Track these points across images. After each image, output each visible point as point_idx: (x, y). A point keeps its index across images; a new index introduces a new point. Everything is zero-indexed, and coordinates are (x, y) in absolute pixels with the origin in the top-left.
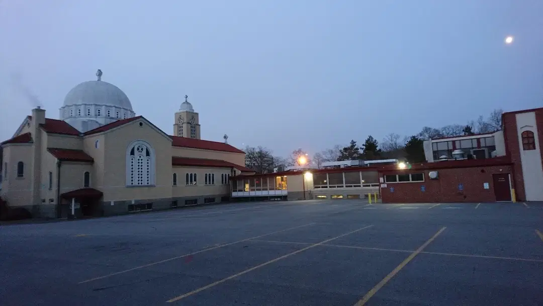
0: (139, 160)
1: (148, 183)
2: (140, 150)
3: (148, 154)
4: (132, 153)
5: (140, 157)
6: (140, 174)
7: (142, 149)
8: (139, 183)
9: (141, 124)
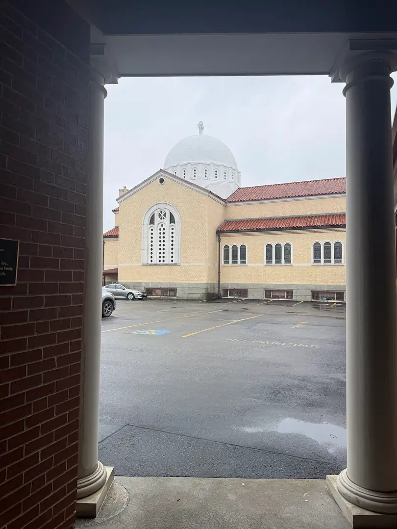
0: (160, 229)
1: (172, 261)
2: (162, 216)
3: (172, 220)
4: (152, 221)
5: (162, 226)
6: (162, 249)
7: (165, 215)
8: (160, 261)
9: (162, 181)
